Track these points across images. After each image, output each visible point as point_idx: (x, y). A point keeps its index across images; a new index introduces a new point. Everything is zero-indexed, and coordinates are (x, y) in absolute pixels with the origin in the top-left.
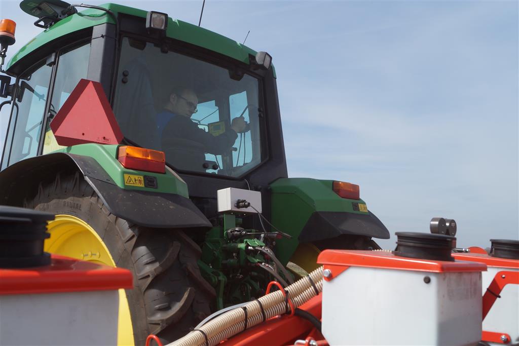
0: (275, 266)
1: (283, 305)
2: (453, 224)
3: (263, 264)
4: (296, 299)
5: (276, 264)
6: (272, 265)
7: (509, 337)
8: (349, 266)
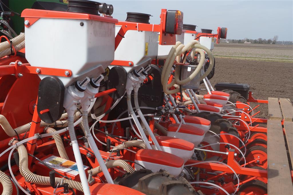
0: (9, 31)
1: (10, 50)
2: (111, 7)
3: (2, 30)
4: (17, 46)
5: (10, 30)
6: (8, 31)
7: (133, 63)
8: (40, 18)
